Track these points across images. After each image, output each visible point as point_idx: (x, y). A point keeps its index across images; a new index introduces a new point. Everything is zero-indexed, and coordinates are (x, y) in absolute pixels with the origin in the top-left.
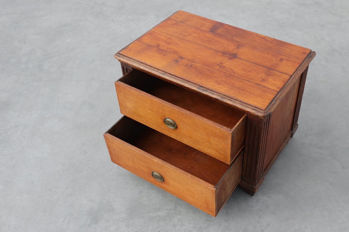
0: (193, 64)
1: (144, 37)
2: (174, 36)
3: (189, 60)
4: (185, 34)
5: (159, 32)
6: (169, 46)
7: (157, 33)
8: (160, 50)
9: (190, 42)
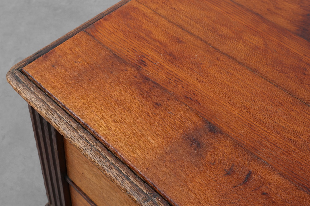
0: (254, 167)
1: (105, 24)
2: (189, 33)
3: (237, 144)
4: (225, 31)
5: (149, 12)
6: (175, 70)
7: (144, 15)
8: (146, 79)
9: (240, 63)
